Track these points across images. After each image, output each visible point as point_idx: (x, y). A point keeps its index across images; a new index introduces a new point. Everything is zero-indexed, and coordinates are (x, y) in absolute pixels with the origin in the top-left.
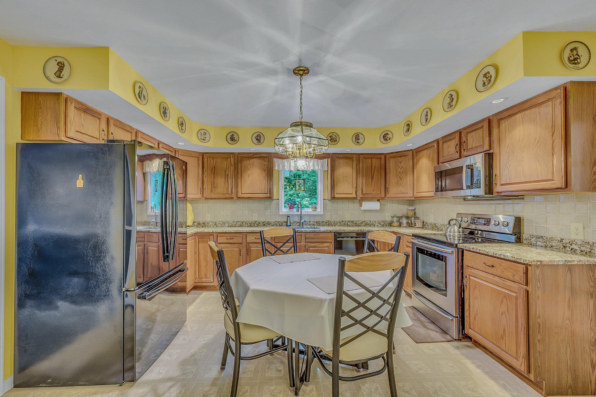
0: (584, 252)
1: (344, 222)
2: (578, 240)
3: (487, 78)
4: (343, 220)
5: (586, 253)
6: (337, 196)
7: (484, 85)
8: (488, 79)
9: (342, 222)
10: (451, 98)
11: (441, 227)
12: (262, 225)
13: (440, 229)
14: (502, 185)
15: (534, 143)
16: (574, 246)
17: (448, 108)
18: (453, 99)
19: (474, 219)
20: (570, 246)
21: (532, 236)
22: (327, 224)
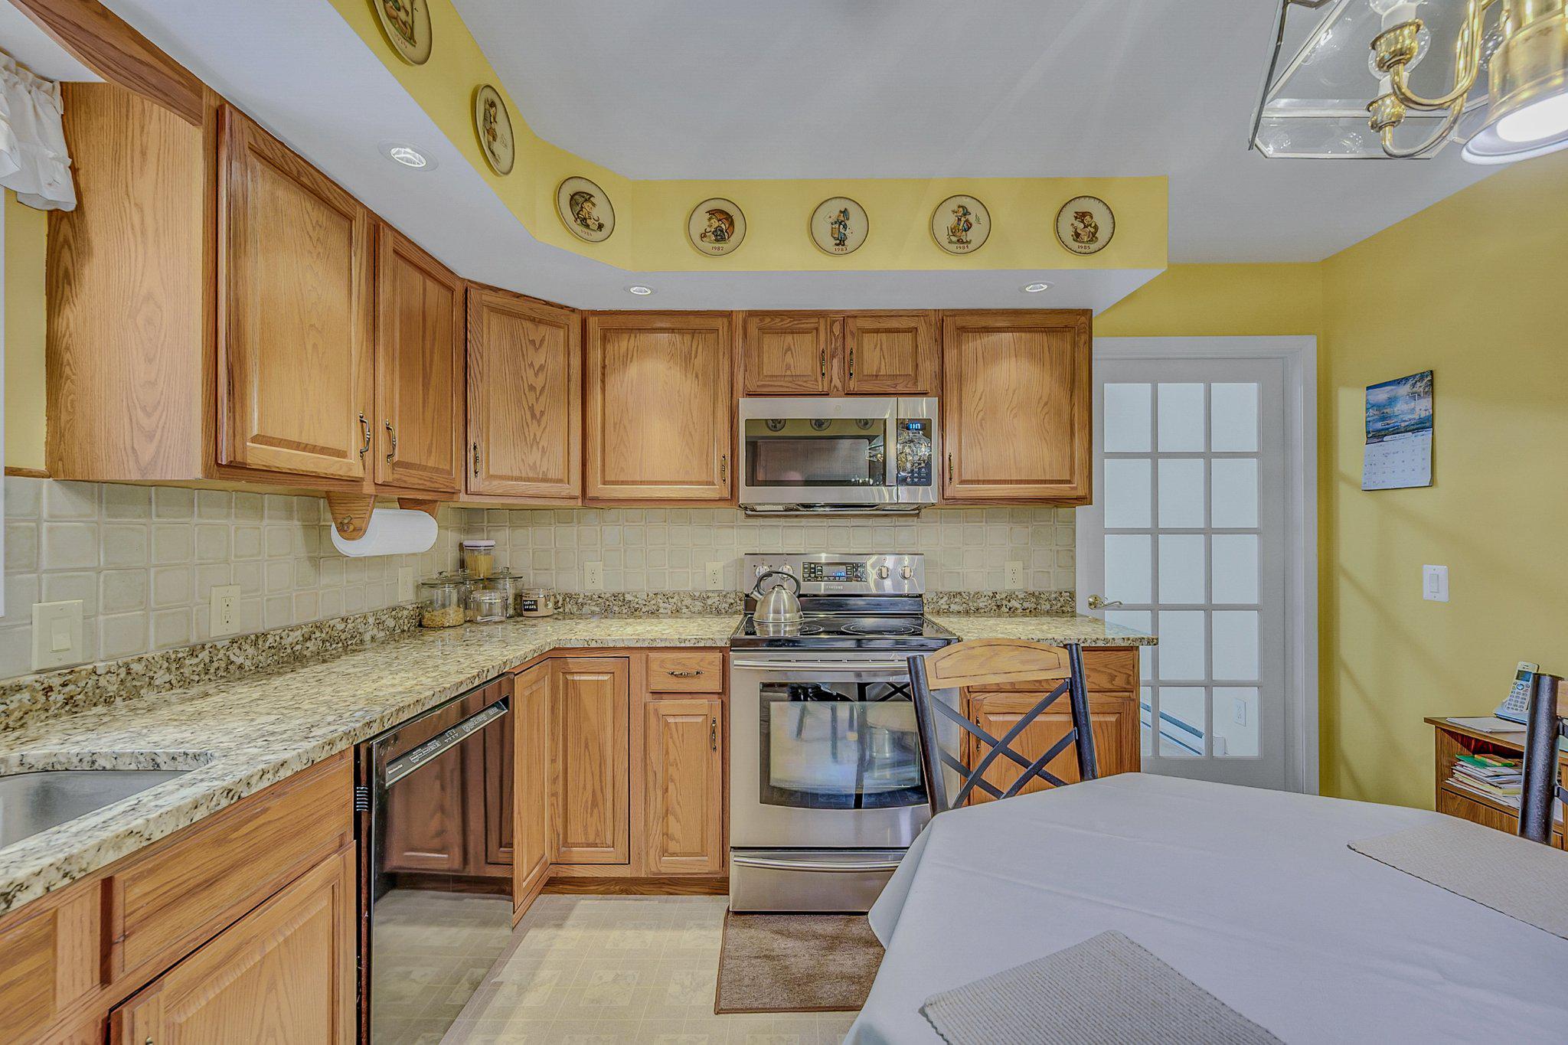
0: (1028, 611)
2: (1019, 590)
3: (1085, 227)
5: (1030, 611)
6: (258, 455)
7: (1078, 238)
8: (1087, 230)
10: (963, 219)
11: (653, 602)
14: (962, 482)
15: (1039, 403)
16: (1014, 603)
17: (951, 242)
18: (971, 225)
19: (812, 568)
20: (1007, 603)
21: (940, 595)
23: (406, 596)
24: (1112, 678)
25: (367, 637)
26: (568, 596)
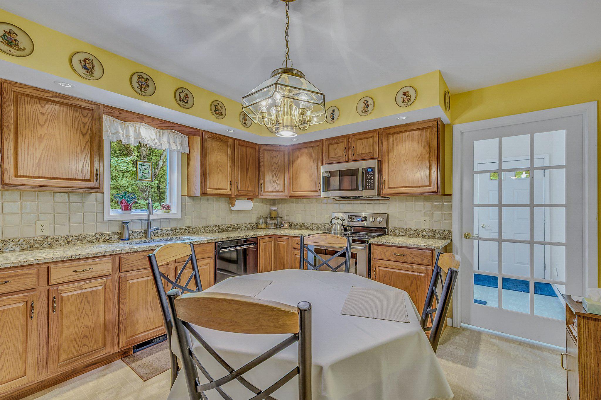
0: (430, 237)
1: (209, 228)
2: (426, 229)
3: (406, 97)
4: (208, 225)
5: (431, 237)
6: (209, 191)
7: (404, 101)
8: (407, 98)
9: (207, 227)
10: (366, 104)
11: (312, 226)
12: (63, 244)
13: (309, 228)
14: (389, 188)
15: (417, 157)
16: (424, 233)
17: (363, 112)
18: (369, 105)
19: (351, 217)
20: (421, 233)
21: (396, 229)
22: (187, 231)
23: (254, 221)
24: (423, 260)
25: (243, 229)
26: (293, 223)
